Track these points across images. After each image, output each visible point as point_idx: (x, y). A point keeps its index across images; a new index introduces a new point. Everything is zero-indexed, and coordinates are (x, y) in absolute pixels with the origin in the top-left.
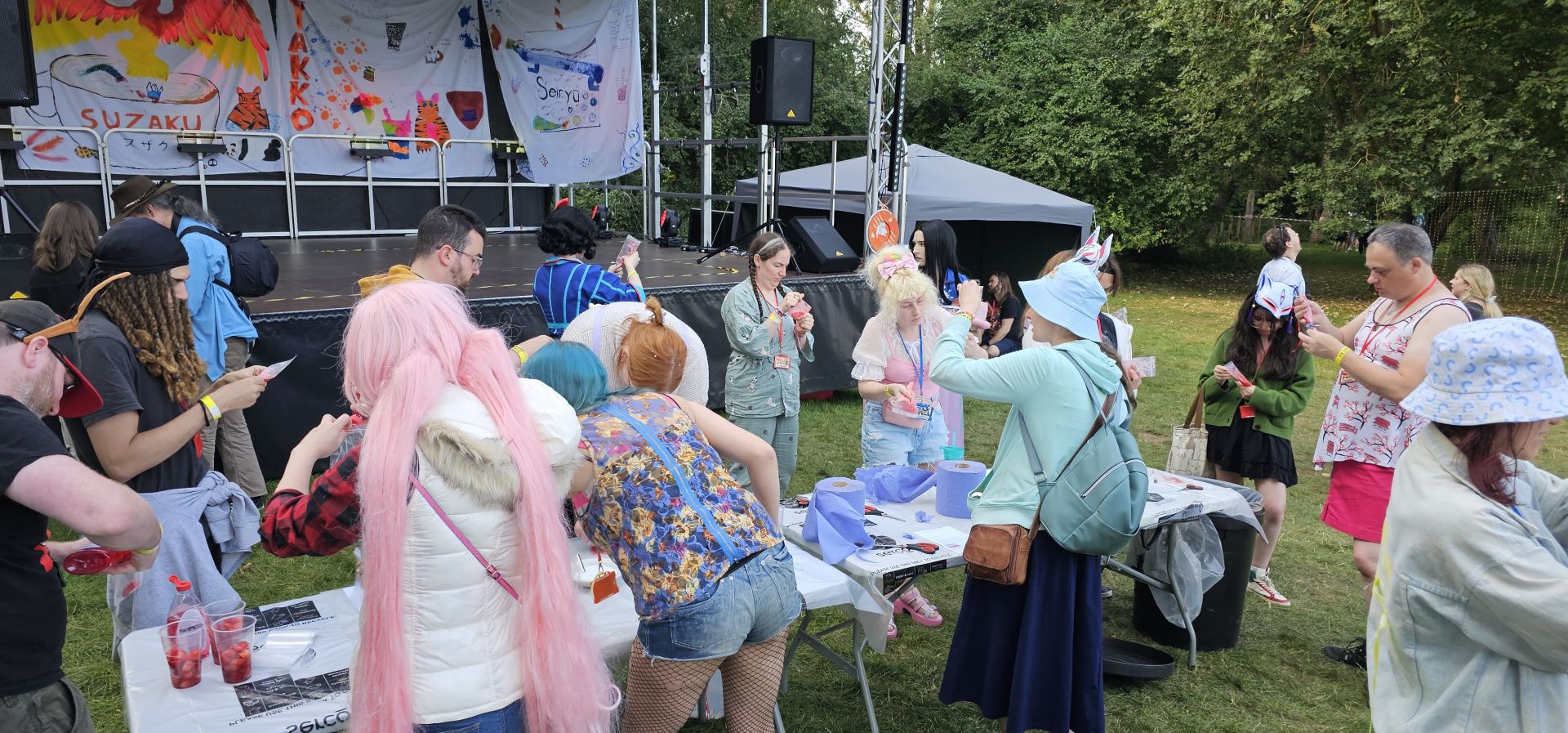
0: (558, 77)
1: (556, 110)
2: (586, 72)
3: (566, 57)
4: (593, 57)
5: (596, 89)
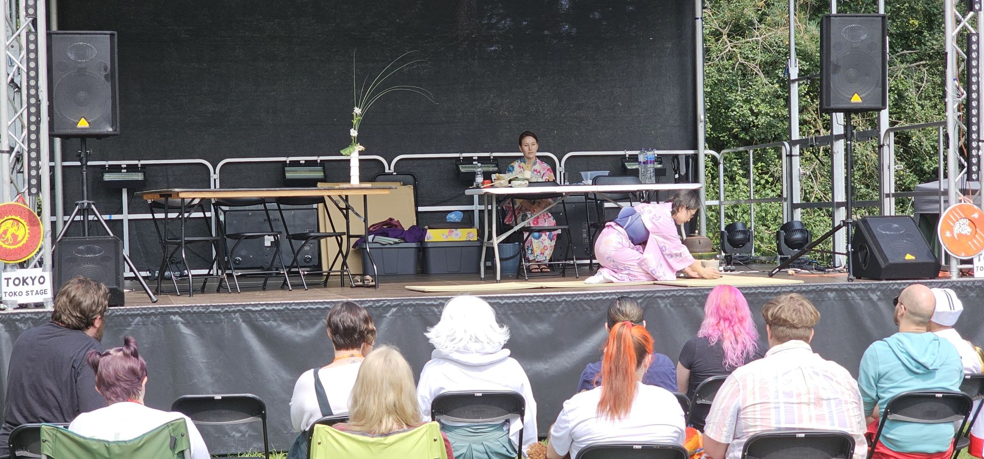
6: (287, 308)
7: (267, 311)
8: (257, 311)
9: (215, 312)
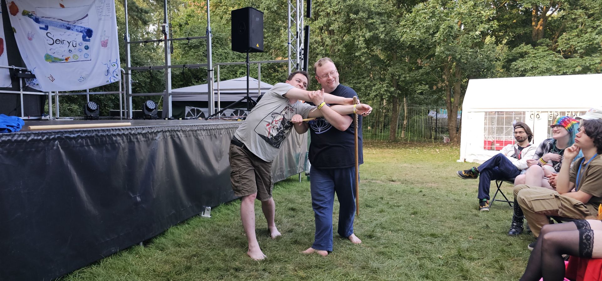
0: (62, 33)
1: (60, 51)
2: (81, 32)
3: (67, 23)
4: (86, 24)
5: (89, 41)
6: (96, 135)
7: (82, 138)
8: (74, 138)
9: (37, 140)
